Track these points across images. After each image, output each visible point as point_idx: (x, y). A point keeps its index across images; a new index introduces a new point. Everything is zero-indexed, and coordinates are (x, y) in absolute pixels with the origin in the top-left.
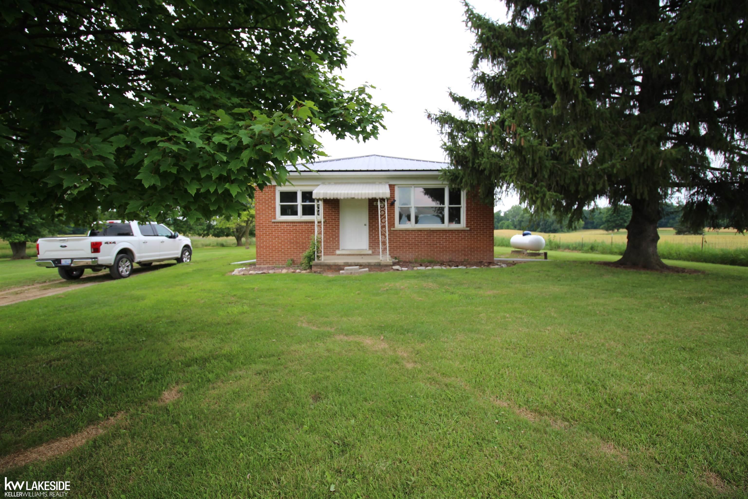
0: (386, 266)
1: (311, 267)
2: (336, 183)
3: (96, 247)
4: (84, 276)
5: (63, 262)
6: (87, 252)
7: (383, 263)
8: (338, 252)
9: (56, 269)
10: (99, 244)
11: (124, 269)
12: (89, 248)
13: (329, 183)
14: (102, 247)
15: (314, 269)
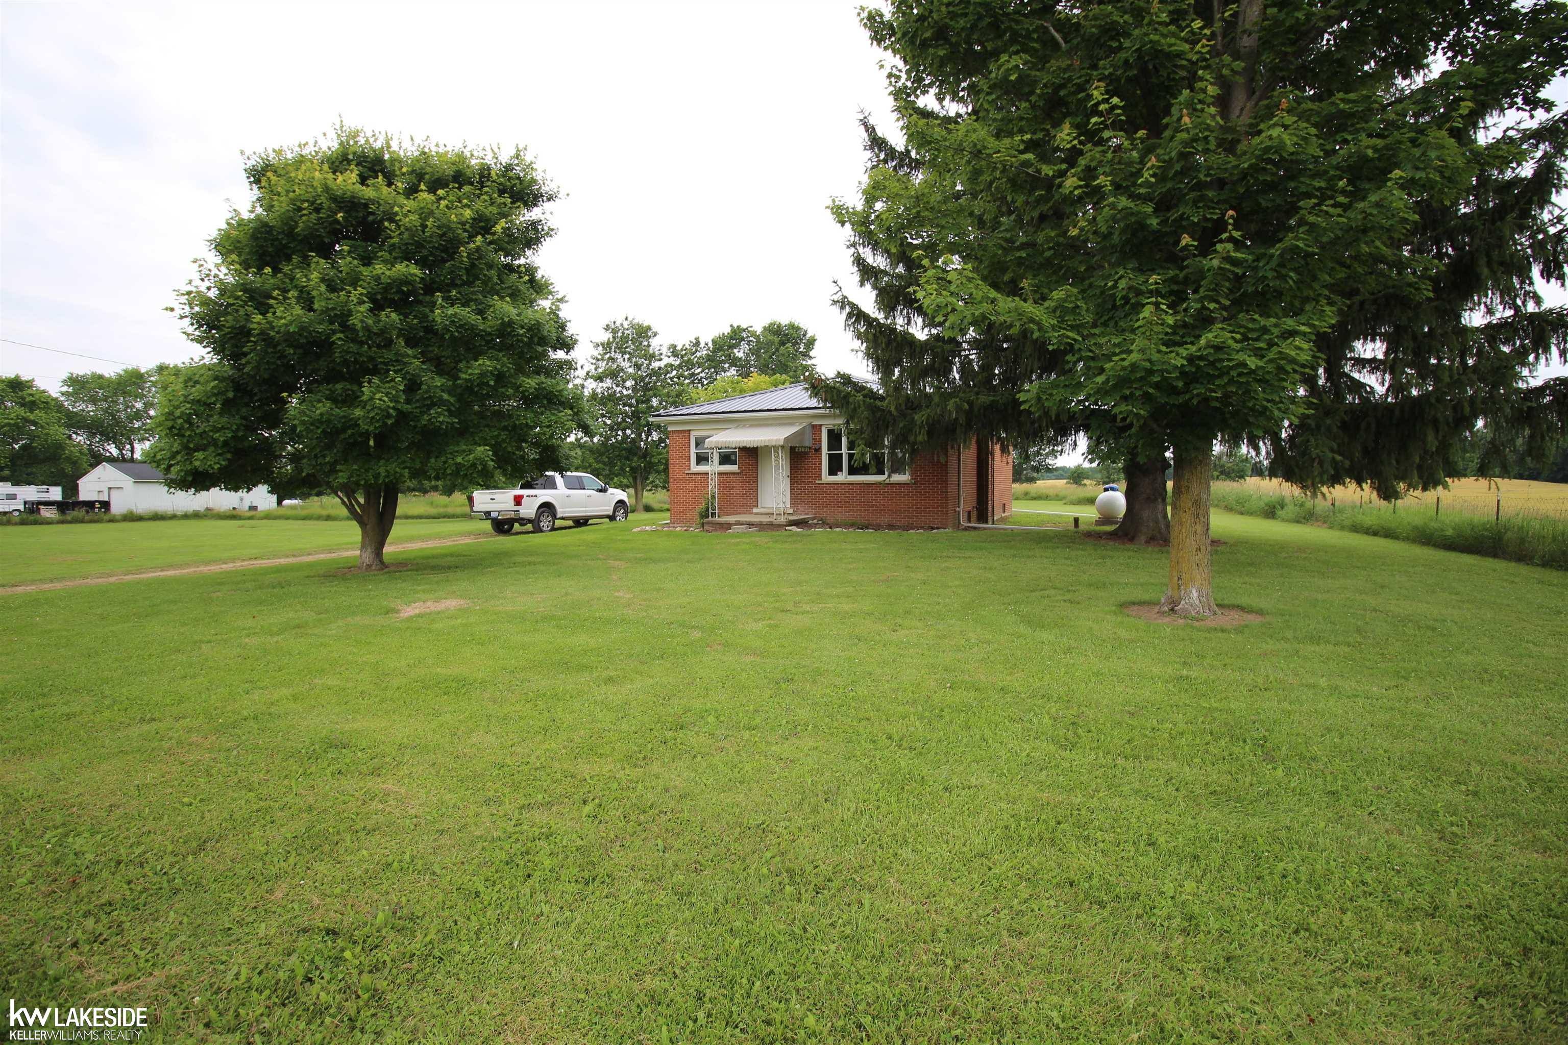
0: (780, 526)
1: (703, 525)
2: (751, 426)
3: (518, 500)
4: (513, 531)
5: (493, 515)
6: (510, 505)
7: (776, 522)
8: (755, 510)
9: (489, 522)
10: (521, 497)
11: (545, 524)
12: (512, 502)
13: (744, 426)
14: (523, 501)
15: (706, 527)
